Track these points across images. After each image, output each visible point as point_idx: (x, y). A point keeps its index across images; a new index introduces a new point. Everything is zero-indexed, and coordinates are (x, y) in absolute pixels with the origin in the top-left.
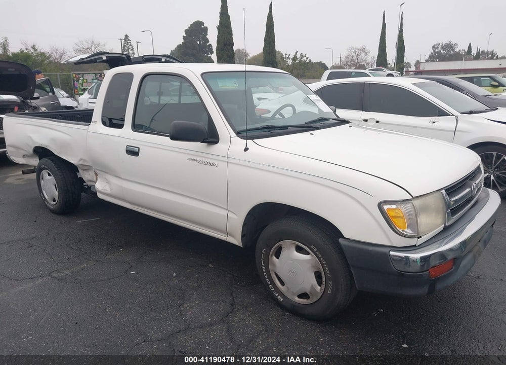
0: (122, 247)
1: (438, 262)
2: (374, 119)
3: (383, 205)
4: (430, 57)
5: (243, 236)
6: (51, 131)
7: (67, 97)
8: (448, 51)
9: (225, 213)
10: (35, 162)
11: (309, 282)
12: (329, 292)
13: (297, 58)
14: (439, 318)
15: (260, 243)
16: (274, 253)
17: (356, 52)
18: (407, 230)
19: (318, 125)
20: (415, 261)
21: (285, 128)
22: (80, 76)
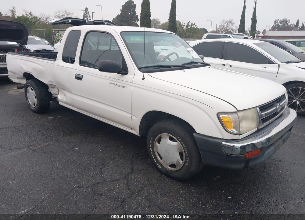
0: (72, 133)
1: (250, 150)
2: (229, 64)
3: (219, 115)
4: (272, 27)
5: (140, 130)
6: (34, 63)
7: (48, 44)
8: (284, 24)
9: (130, 116)
10: (24, 82)
11: (176, 158)
12: (187, 164)
13: (189, 26)
14: (252, 183)
15: (149, 134)
16: (157, 140)
17: (226, 23)
18: (233, 130)
19: (190, 66)
20: (237, 149)
21: (169, 67)
22: (57, 32)
